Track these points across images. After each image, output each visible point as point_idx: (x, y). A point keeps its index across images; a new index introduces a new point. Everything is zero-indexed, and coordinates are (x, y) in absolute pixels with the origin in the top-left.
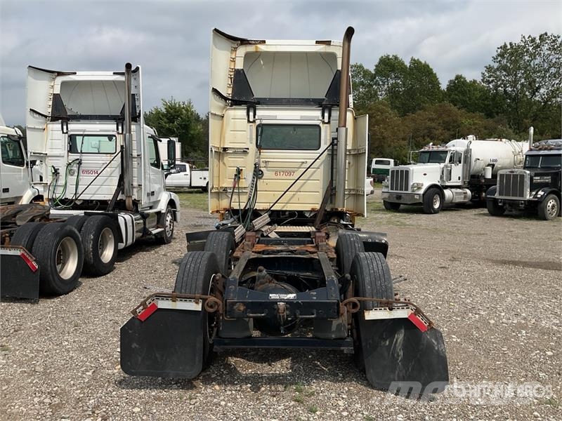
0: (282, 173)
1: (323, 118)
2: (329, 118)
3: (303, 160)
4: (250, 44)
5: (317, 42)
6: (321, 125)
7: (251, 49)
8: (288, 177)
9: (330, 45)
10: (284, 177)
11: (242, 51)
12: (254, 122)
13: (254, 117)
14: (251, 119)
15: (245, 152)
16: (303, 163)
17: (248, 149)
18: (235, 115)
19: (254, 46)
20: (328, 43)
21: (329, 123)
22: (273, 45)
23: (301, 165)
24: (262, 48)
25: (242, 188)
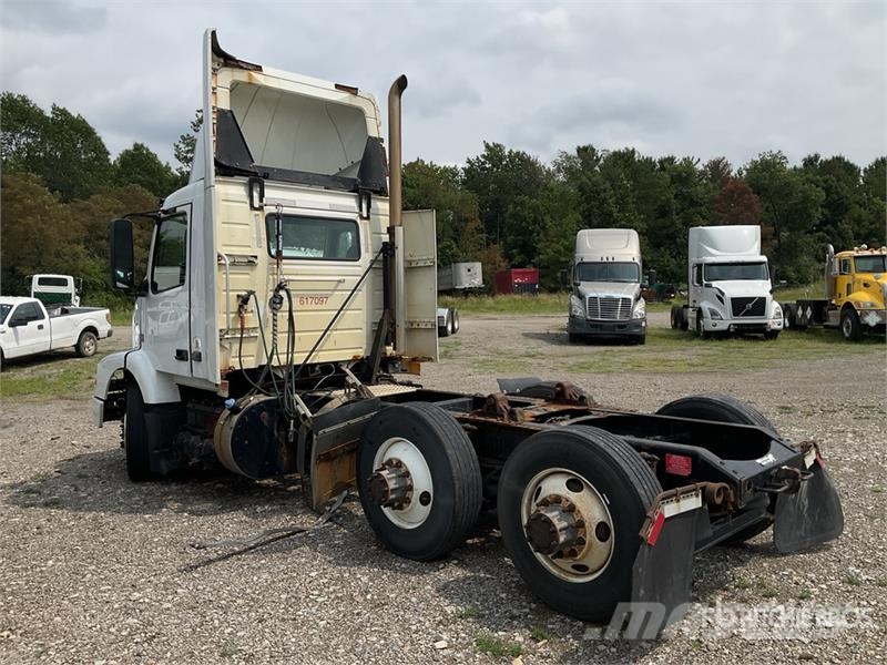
0: (310, 300)
1: (361, 210)
2: (368, 211)
3: (340, 278)
4: (241, 68)
5: (337, 86)
6: (359, 221)
7: (241, 76)
8: (319, 307)
9: (356, 94)
10: (314, 307)
11: (227, 77)
12: (261, 208)
13: (261, 201)
14: (256, 204)
15: (251, 262)
16: (339, 281)
17: (256, 257)
18: (227, 194)
19: (246, 72)
20: (353, 91)
21: (368, 218)
22: (275, 77)
23: (337, 285)
24: (258, 78)
25: (248, 329)
